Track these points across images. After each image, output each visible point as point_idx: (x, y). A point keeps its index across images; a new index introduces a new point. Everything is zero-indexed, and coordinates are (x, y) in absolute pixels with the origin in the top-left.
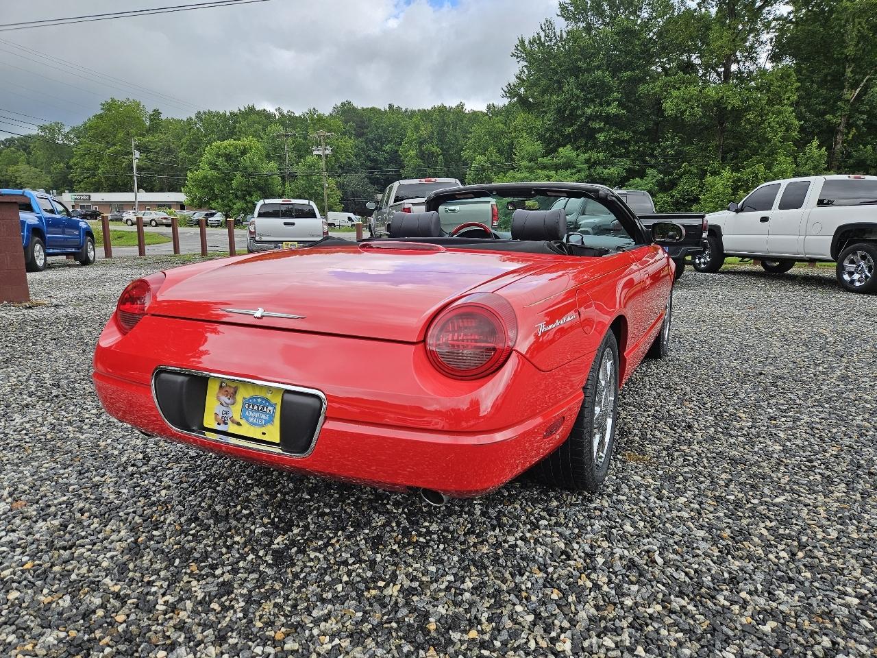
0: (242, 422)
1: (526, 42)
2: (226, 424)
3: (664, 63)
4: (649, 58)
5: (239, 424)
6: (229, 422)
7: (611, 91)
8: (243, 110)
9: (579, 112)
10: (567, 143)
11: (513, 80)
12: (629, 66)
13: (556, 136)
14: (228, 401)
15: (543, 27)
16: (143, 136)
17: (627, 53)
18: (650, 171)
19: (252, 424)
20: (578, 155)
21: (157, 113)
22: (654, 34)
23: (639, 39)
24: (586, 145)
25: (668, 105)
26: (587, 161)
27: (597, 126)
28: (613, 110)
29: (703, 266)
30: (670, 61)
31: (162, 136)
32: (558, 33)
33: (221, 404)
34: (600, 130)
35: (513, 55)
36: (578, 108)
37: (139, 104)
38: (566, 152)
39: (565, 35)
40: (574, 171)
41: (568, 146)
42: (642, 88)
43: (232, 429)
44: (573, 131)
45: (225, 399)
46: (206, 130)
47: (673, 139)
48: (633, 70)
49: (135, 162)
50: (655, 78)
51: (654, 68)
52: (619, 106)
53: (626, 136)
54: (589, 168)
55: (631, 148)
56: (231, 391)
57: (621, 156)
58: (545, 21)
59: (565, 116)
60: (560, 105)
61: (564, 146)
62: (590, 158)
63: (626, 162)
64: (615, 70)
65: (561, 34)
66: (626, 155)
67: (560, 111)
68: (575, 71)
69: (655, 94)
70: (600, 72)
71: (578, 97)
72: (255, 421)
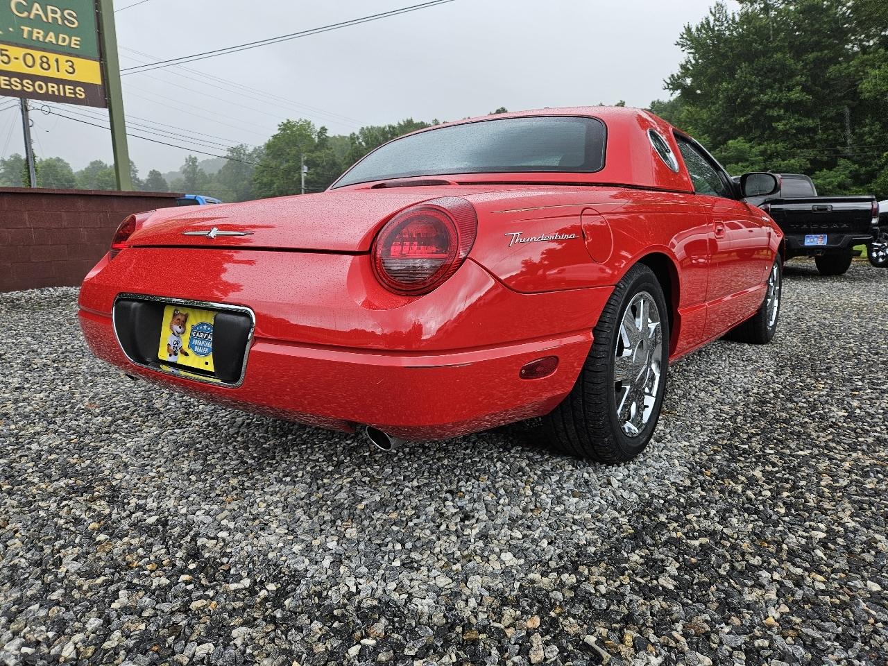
0: (189, 351)
1: (694, 30)
2: (176, 354)
3: (861, 41)
4: (842, 36)
5: (186, 354)
6: (179, 353)
7: (792, 74)
8: (402, 123)
9: (754, 99)
10: (739, 135)
11: (677, 71)
12: (817, 46)
13: (726, 127)
14: (179, 330)
15: (713, 11)
16: (312, 152)
17: (814, 33)
18: (842, 162)
19: (198, 353)
20: (751, 147)
21: (324, 130)
22: (848, 8)
23: (828, 16)
24: (761, 137)
25: (865, 86)
26: (763, 153)
27: (776, 114)
28: (796, 95)
29: (881, 260)
30: (869, 37)
31: (328, 151)
32: (730, 17)
33: (174, 334)
34: (779, 119)
35: (678, 44)
36: (752, 95)
37: (309, 124)
38: (736, 144)
39: (737, 19)
40: (747, 164)
41: (739, 138)
42: (832, 70)
43: (181, 360)
44: (746, 121)
45: (177, 328)
46: (367, 143)
47: (872, 125)
48: (821, 50)
49: (304, 175)
50: (850, 57)
51: (849, 46)
52: (802, 90)
53: (810, 123)
54: (765, 161)
55: (817, 137)
56: (182, 318)
57: (806, 146)
58: (715, 5)
59: (738, 104)
60: (730, 92)
61: (735, 138)
62: (766, 150)
63: (811, 153)
64: (798, 50)
65: (734, 18)
66: (812, 145)
67: (730, 100)
68: (750, 56)
69: (849, 75)
70: (779, 55)
71: (752, 83)
72: (201, 351)
